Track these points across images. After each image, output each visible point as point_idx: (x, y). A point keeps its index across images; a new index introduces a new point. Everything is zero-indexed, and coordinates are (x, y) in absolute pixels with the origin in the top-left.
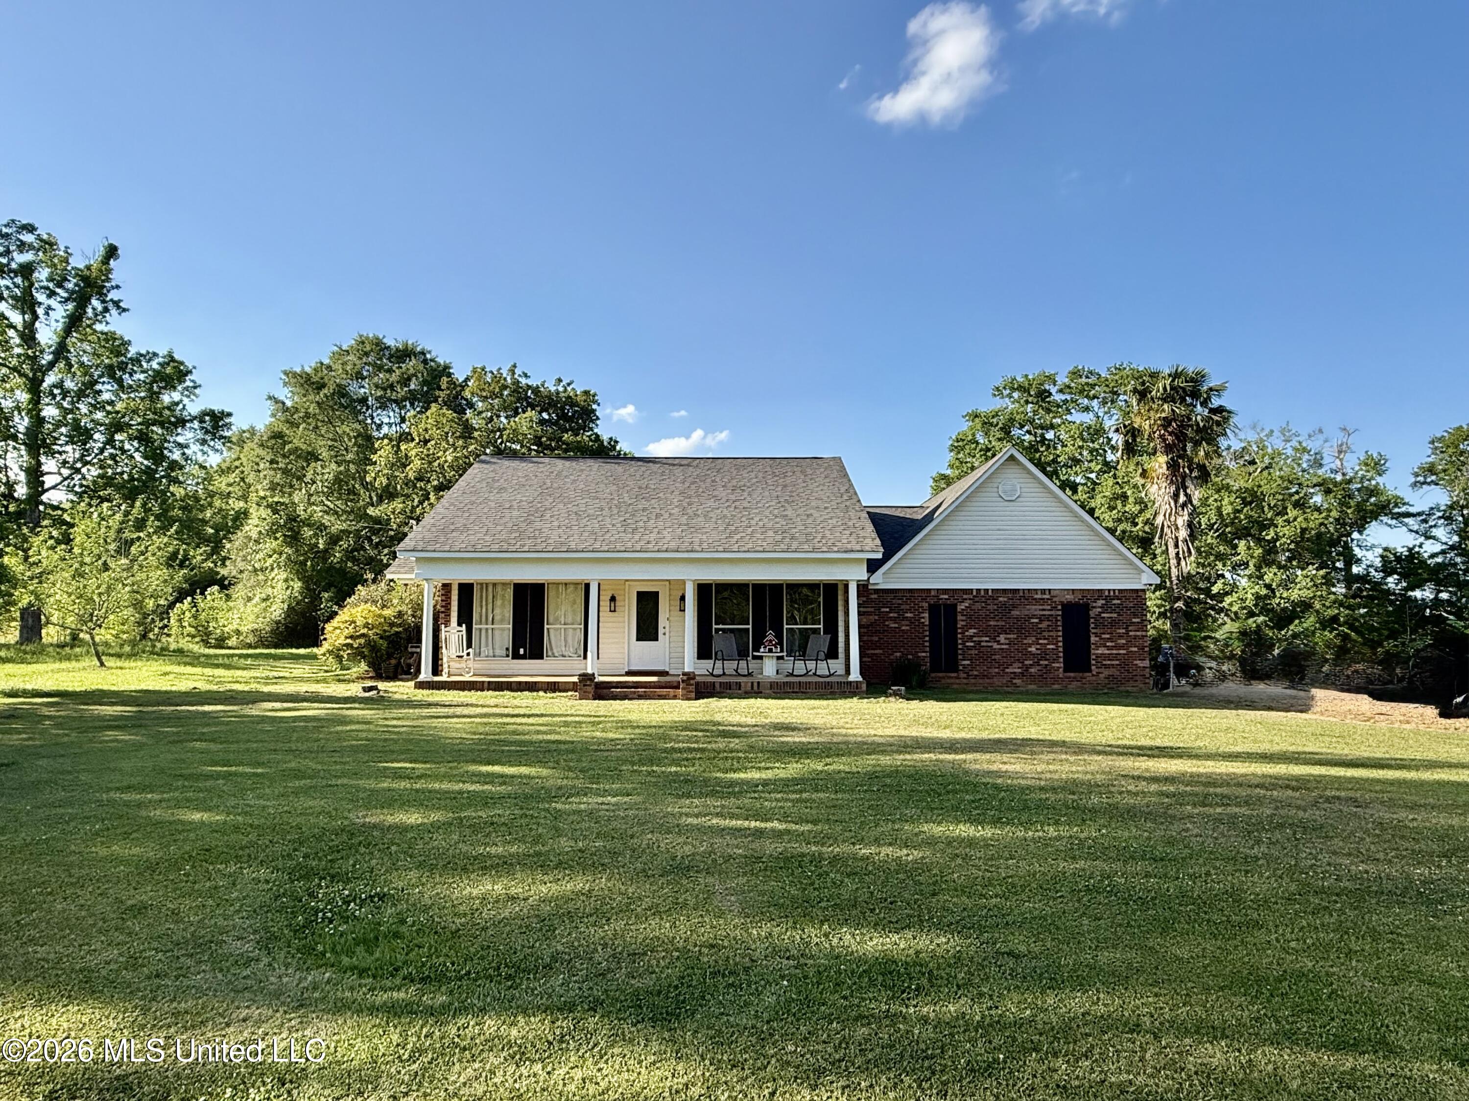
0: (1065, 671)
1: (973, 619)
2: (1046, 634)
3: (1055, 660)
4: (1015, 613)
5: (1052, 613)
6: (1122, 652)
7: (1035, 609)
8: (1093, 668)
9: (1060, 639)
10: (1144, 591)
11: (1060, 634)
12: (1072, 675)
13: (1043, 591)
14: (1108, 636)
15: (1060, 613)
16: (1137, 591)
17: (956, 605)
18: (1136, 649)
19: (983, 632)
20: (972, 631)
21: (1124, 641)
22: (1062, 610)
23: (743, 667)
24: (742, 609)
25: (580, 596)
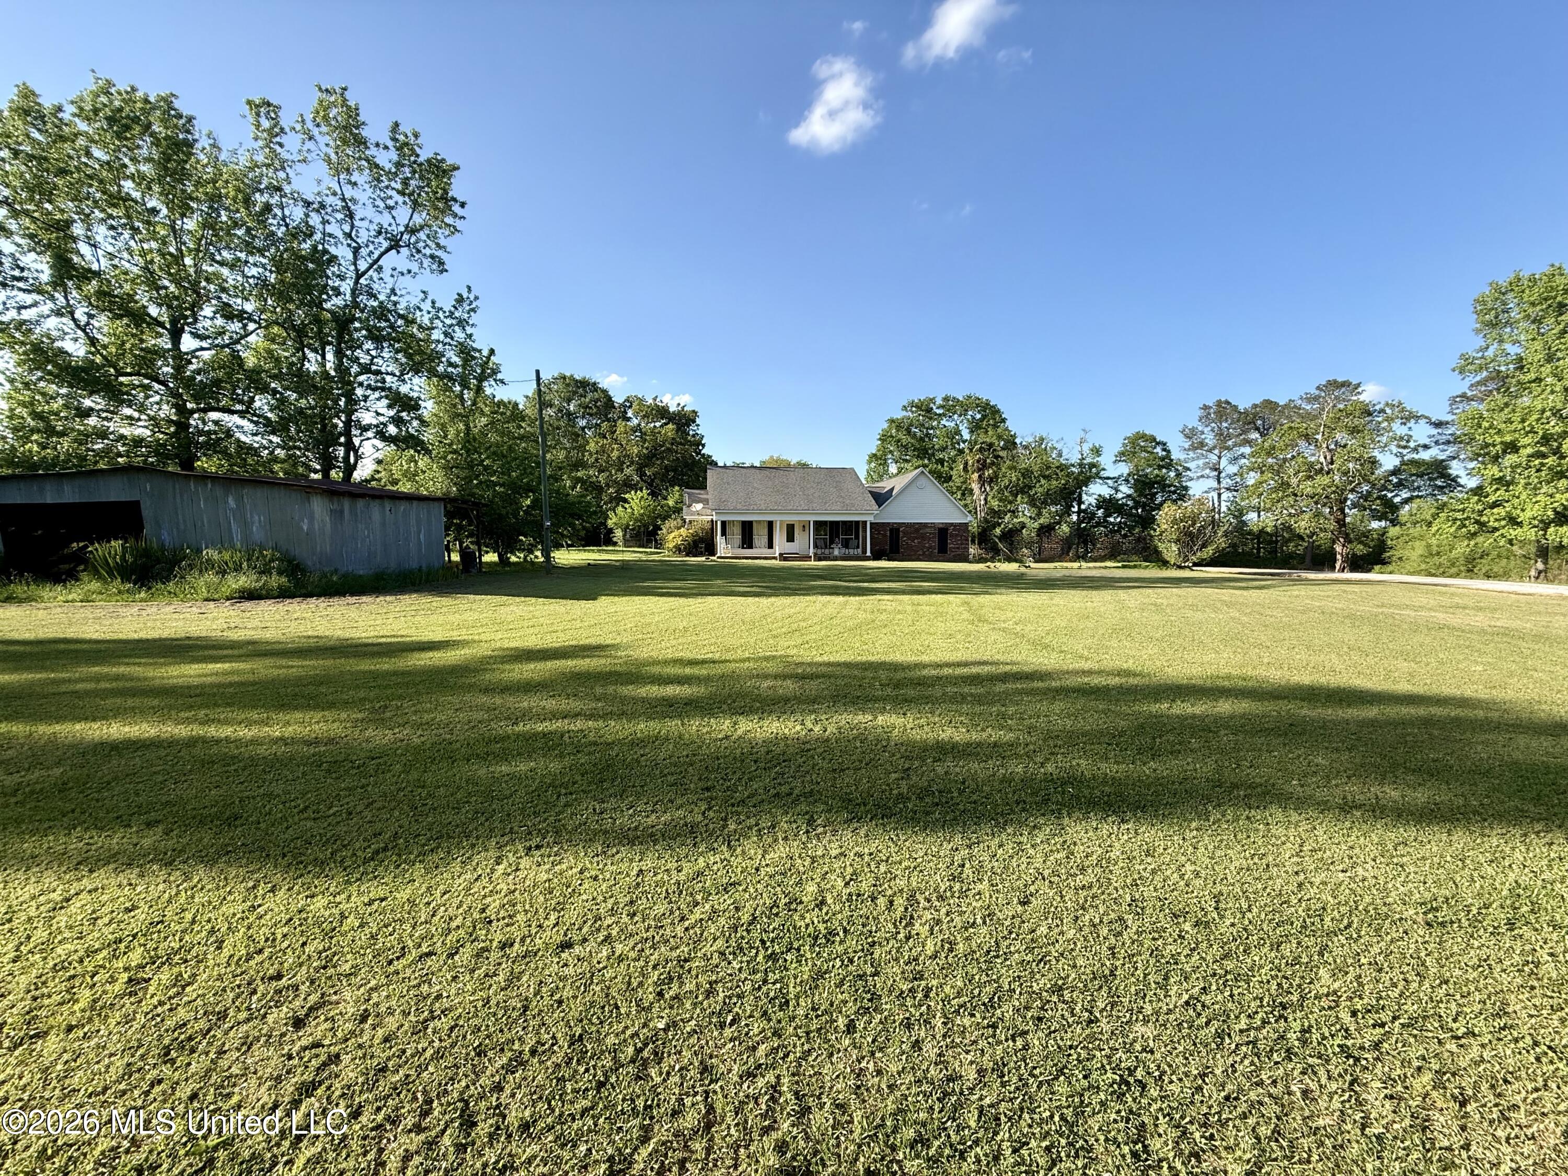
0: (938, 553)
1: (905, 533)
2: (932, 539)
3: (935, 549)
4: (921, 531)
5: (935, 531)
6: (959, 546)
7: (928, 530)
8: (948, 552)
9: (937, 540)
10: (968, 523)
11: (938, 538)
12: (941, 555)
13: (932, 523)
14: (953, 540)
16: (965, 523)
17: (899, 529)
19: (909, 538)
20: (905, 538)
21: (960, 542)
22: (938, 530)
23: (827, 551)
24: (825, 531)
25: (766, 525)
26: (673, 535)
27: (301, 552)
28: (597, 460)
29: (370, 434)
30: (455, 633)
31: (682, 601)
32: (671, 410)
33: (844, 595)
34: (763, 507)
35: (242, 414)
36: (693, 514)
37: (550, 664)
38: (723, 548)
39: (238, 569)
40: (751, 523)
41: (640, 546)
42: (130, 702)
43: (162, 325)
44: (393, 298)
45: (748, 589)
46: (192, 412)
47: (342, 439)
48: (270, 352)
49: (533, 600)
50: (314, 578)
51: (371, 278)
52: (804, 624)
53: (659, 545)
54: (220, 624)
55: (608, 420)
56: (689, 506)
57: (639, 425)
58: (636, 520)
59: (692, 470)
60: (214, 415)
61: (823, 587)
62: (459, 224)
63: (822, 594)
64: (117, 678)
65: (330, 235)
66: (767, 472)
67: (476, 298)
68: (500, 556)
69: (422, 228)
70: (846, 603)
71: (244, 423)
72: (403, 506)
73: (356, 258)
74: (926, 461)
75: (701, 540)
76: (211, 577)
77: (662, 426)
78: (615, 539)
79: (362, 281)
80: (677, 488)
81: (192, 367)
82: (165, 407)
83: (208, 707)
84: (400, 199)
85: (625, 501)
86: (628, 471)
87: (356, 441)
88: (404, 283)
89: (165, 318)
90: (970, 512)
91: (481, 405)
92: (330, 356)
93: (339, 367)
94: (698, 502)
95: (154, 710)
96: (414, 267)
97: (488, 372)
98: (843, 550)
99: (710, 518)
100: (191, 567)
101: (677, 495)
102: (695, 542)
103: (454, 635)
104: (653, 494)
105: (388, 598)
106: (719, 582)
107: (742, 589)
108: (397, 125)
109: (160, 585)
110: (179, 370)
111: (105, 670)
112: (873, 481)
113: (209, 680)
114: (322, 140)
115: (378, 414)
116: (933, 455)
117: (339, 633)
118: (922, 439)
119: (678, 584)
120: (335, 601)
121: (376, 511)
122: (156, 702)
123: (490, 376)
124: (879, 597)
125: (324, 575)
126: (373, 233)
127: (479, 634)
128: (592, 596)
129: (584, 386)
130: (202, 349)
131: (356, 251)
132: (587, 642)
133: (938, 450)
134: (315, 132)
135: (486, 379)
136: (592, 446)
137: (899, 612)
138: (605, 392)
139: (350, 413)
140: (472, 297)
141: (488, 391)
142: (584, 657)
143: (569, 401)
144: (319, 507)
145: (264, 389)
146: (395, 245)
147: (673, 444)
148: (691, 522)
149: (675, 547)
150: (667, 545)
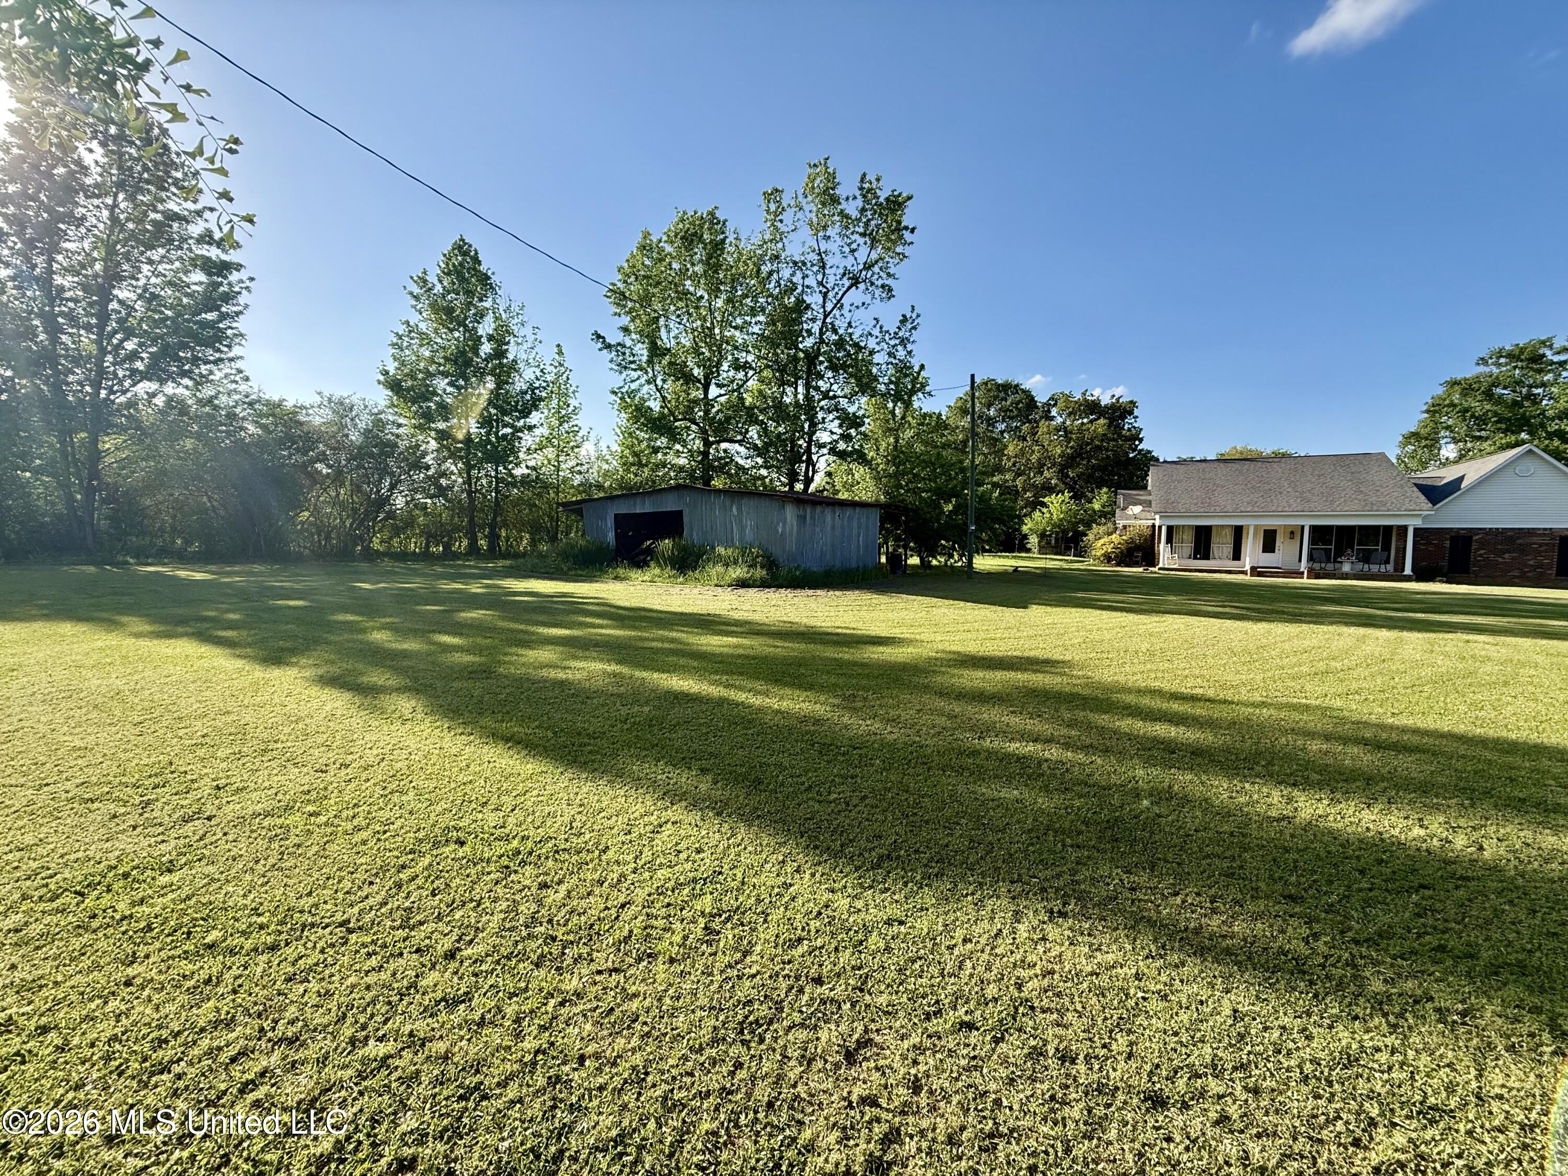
0: (1557, 575)
1: (1482, 543)
2: (1544, 554)
3: (1549, 569)
4: (1520, 541)
5: (1553, 541)
7: (1536, 540)
9: (1556, 557)
12: (1562, 578)
13: (1546, 529)
15: (1557, 542)
17: (1472, 537)
19: (1488, 552)
20: (1481, 551)
22: (1560, 540)
23: (1330, 566)
24: (1330, 538)
25: (1232, 531)
26: (1102, 541)
27: (776, 551)
28: (1014, 465)
29: (825, 451)
30: (897, 631)
31: (1131, 617)
32: (1103, 404)
34: (1229, 508)
35: (740, 442)
36: (1128, 518)
37: (1000, 676)
38: (1166, 556)
39: (736, 562)
40: (1208, 529)
41: (1056, 554)
42: (682, 661)
43: (699, 382)
44: (850, 331)
46: (713, 443)
47: (804, 458)
48: (760, 392)
49: (962, 604)
50: (783, 572)
51: (835, 317)
52: (1338, 665)
53: (1081, 552)
54: (726, 605)
55: (1029, 422)
56: (1125, 509)
57: (1064, 423)
58: (1054, 526)
60: (724, 445)
62: (907, 250)
64: (673, 640)
65: (808, 287)
66: (1236, 466)
67: (918, 316)
68: (922, 560)
69: (876, 262)
71: (742, 450)
72: (849, 512)
73: (824, 302)
75: (1138, 548)
76: (720, 568)
77: (1091, 422)
78: (1029, 546)
79: (828, 320)
80: (1105, 490)
81: (714, 410)
82: (697, 442)
83: (727, 674)
84: (861, 240)
85: (1044, 505)
86: (1046, 474)
87: (814, 458)
88: (860, 314)
89: (701, 377)
91: (910, 419)
92: (801, 389)
93: (807, 397)
94: (1135, 504)
95: (696, 670)
96: (867, 298)
97: (919, 386)
98: (1360, 566)
99: (1150, 523)
100: (709, 560)
101: (1106, 498)
102: (1129, 550)
103: (896, 632)
104: (1076, 497)
105: (837, 593)
108: (864, 175)
109: (691, 573)
110: (707, 412)
111: (666, 633)
113: (726, 650)
114: (807, 208)
115: (832, 433)
117: (804, 621)
118: (1515, 404)
120: (798, 592)
121: (829, 516)
122: (696, 664)
123: (919, 390)
125: (790, 571)
126: (838, 277)
127: (920, 634)
128: (1023, 604)
129: (1006, 388)
130: (721, 395)
131: (825, 296)
132: (1032, 654)
134: (804, 202)
135: (915, 392)
136: (1011, 450)
138: (1027, 393)
139: (812, 433)
140: (914, 316)
141: (916, 405)
142: (1035, 671)
143: (989, 407)
144: (790, 512)
145: (755, 421)
146: (855, 282)
147: (1102, 441)
148: (1125, 527)
149: (1104, 555)
150: (1093, 553)
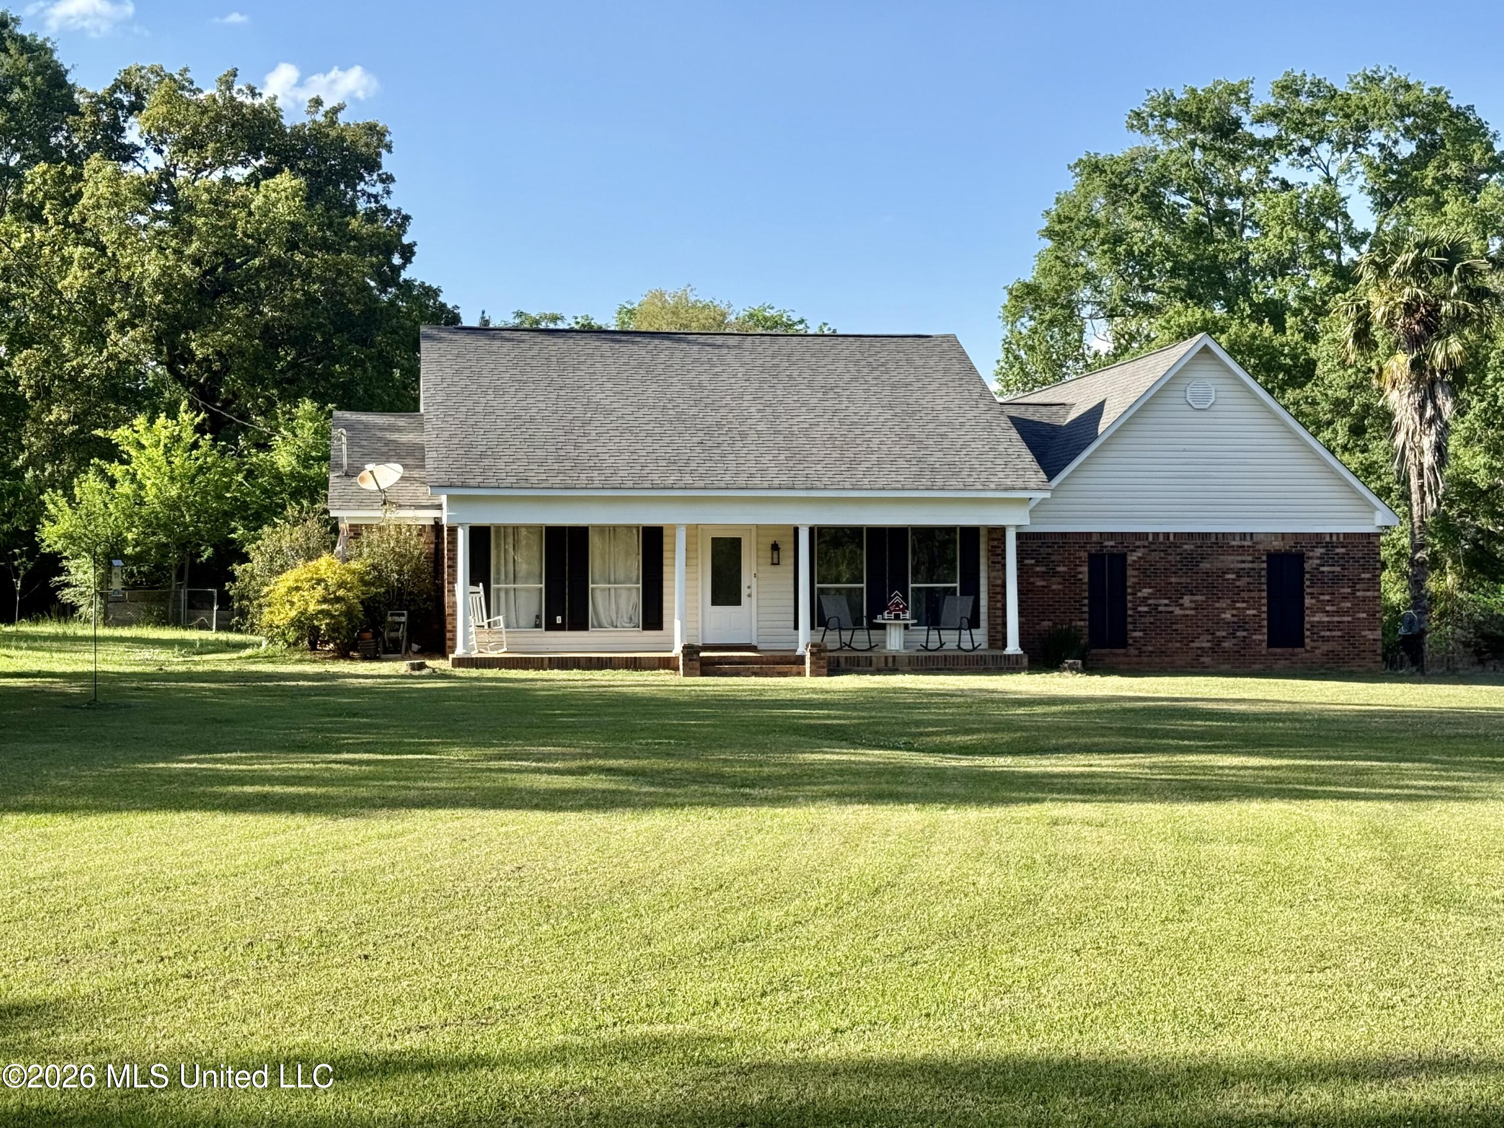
0: (1270, 645)
1: (1147, 572)
2: (1245, 595)
3: (1257, 631)
4: (1205, 565)
5: (1255, 565)
6: (1346, 619)
7: (1231, 561)
8: (1307, 641)
9: (1264, 601)
10: (1378, 535)
11: (1264, 594)
12: (1279, 650)
13: (1243, 536)
14: (1327, 597)
15: (1265, 565)
16: (1369, 535)
17: (1125, 555)
18: (1364, 615)
19: (1160, 592)
20: (1146, 591)
21: (1349, 605)
22: (1268, 562)
23: (861, 638)
24: (853, 561)
25: (636, 544)
26: (288, 579)
32: (287, 122)
33: (924, 799)
34: (626, 476)
36: (364, 500)
38: (472, 623)
40: (579, 534)
41: (163, 621)
45: (568, 782)
52: (775, 915)
53: (235, 616)
55: (51, 155)
56: (352, 473)
58: (151, 525)
59: (364, 342)
61: (845, 771)
63: (843, 797)
66: (640, 351)
70: (929, 834)
74: (1219, 311)
75: (396, 597)
77: (254, 180)
78: (66, 596)
80: (307, 406)
85: (111, 452)
90: (1384, 493)
94: (383, 457)
98: (920, 634)
99: (427, 517)
101: (307, 432)
102: (370, 604)
104: (217, 428)
106: (457, 754)
107: (543, 782)
112: (1029, 381)
116: (1244, 288)
118: (1200, 233)
119: (303, 764)
124: (1051, 809)
133: (1261, 272)
137: (1130, 867)
138: (38, 53)
147: (292, 246)
148: (356, 531)
149: (297, 623)
150: (266, 618)
